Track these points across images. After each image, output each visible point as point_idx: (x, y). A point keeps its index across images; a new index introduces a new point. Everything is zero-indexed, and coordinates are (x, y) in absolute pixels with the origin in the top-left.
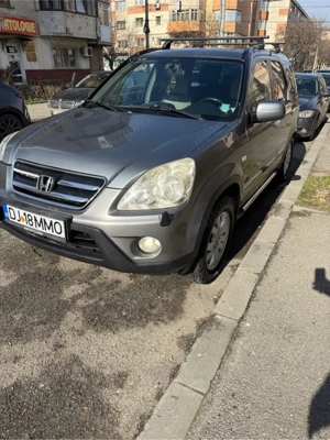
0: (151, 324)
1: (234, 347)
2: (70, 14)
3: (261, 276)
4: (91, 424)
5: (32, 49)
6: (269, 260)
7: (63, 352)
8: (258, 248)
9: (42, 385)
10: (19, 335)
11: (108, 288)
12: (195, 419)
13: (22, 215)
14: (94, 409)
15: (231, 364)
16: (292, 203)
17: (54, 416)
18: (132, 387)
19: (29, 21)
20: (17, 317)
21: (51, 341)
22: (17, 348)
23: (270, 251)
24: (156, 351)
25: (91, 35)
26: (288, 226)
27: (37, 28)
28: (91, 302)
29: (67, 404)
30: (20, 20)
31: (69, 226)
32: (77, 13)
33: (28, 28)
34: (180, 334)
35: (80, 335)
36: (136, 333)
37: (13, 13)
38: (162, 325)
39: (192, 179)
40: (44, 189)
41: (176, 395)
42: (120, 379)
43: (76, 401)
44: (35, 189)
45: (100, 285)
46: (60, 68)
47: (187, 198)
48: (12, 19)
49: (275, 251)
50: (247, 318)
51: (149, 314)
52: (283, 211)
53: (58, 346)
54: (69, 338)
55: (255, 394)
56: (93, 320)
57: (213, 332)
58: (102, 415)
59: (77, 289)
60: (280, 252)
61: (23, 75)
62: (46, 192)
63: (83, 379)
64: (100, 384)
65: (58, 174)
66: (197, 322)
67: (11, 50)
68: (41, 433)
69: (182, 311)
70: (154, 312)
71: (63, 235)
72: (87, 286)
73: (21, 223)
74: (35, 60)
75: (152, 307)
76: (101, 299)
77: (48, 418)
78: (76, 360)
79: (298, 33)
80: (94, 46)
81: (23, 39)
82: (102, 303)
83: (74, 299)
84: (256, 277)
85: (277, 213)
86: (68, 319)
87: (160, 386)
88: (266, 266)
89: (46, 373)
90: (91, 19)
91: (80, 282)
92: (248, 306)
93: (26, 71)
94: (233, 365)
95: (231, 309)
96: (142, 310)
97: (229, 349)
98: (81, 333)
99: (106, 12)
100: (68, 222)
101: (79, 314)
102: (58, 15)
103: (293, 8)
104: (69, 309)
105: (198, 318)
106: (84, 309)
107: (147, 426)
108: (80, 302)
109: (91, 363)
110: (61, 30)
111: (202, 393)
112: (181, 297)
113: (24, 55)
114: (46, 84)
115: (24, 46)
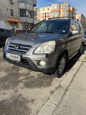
0: (42, 87)
1: (66, 93)
2: (27, 18)
3: (74, 76)
4: (23, 112)
5: (18, 25)
6: (77, 72)
7: (17, 93)
8: (73, 69)
9: (10, 101)
10: (6, 88)
11: (31, 78)
12: (54, 112)
13: (10, 55)
14: (24, 109)
15: (65, 97)
16: (83, 59)
17: (13, 109)
18: (36, 103)
19: (18, 19)
20: (6, 83)
21: (14, 90)
22: (5, 91)
23: (77, 70)
24: (43, 94)
25: (32, 22)
26: (82, 64)
27: (19, 21)
28: (26, 81)
29: (17, 106)
30: (15, 19)
31: (22, 57)
32: (29, 17)
33: (17, 20)
34: (51, 90)
35: (22, 89)
36: (38, 89)
37: (14, 17)
38: (45, 88)
39: (55, 46)
40: (16, 49)
41: (48, 105)
42: (33, 101)
43: (20, 106)
44: (14, 49)
45: (29, 77)
46: (24, 30)
47: (53, 51)
48: (14, 18)
49: (78, 70)
50: (70, 86)
51: (42, 85)
52: (80, 61)
53: (16, 91)
54: (19, 89)
55: (72, 106)
56: (26, 85)
57: (60, 89)
58: (26, 110)
59: (23, 77)
60: (80, 70)
61: (15, 31)
62: (17, 49)
63: (22, 100)
64: (27, 102)
65: (20, 45)
66: (56, 87)
67: (13, 25)
68: (9, 114)
69: (51, 84)
70: (44, 84)
71: (20, 60)
72: (26, 77)
73: (10, 57)
74: (18, 28)
75: (43, 83)
76: (29, 80)
77: (11, 110)
78: (21, 95)
79: (84, 22)
80: (32, 25)
81: (16, 23)
82: (29, 81)
83: (22, 80)
84: (73, 76)
85: (79, 61)
86: (20, 85)
87: (44, 104)
88: (76, 73)
89: (12, 98)
90: (32, 19)
91: (24, 76)
92: (71, 83)
93: (16, 30)
94: (66, 98)
95: (65, 83)
96: (40, 83)
97: (65, 94)
98: (23, 88)
99: (36, 17)
100: (21, 56)
101: (23, 84)
102: (24, 18)
103: (82, 16)
104: (20, 82)
105: (56, 86)
106: (24, 82)
107: (39, 113)
108: (23, 81)
109: (25, 96)
110: (25, 21)
111: (56, 105)
112: (51, 81)
113: (16, 27)
114: (20, 33)
115: (16, 25)
